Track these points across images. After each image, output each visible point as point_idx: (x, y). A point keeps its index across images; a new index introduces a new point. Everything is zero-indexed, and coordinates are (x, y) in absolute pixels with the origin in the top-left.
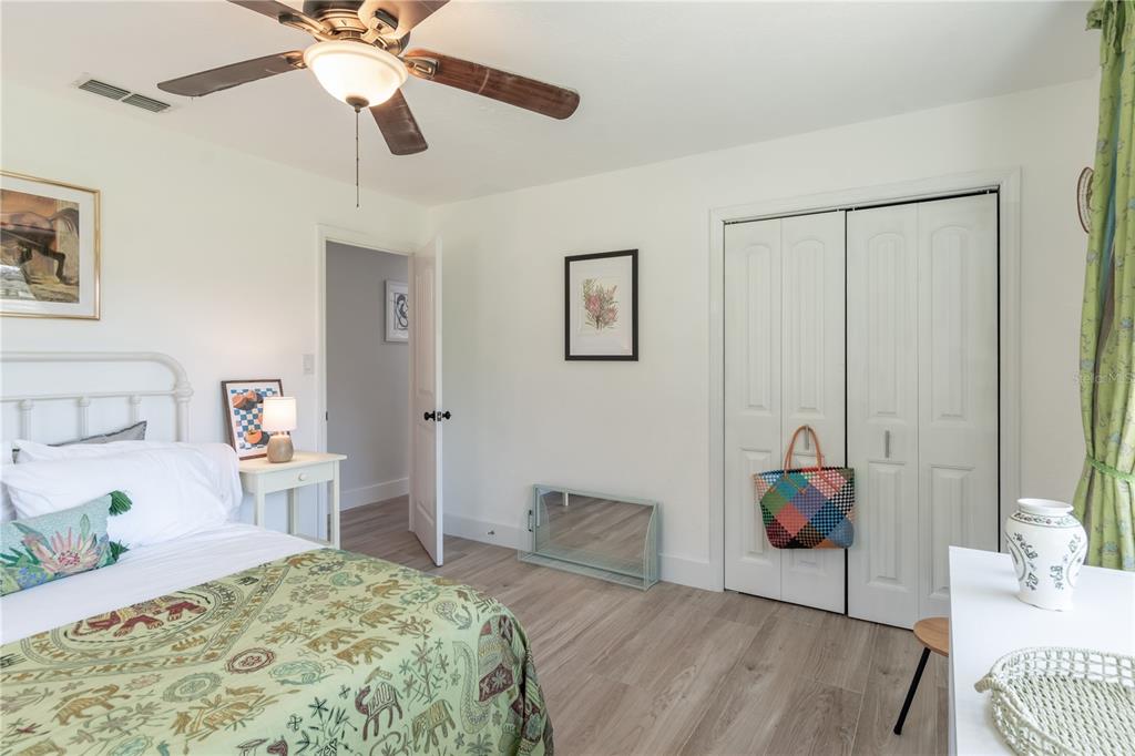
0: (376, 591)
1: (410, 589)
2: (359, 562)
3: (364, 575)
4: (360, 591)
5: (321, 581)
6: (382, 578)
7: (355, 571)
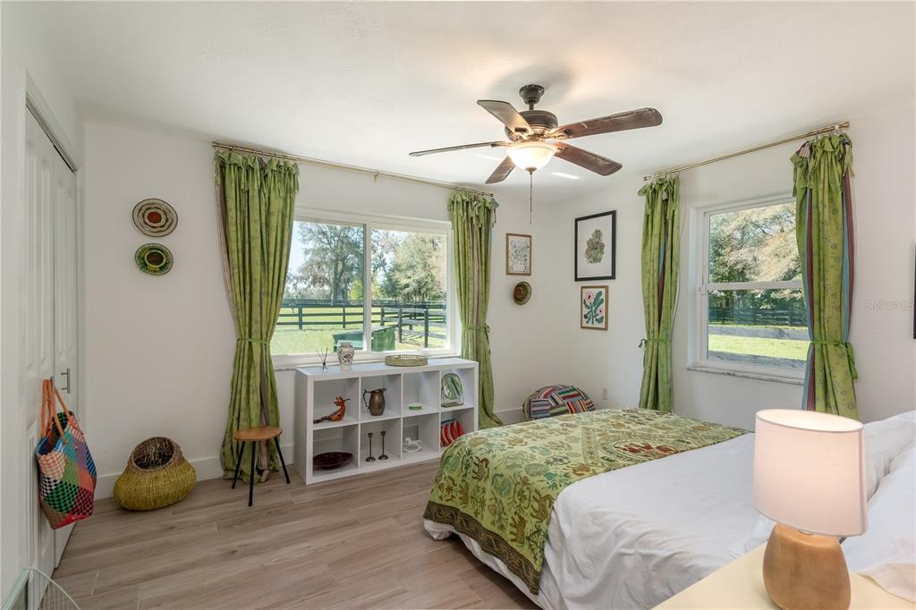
0: (521, 441)
1: (502, 438)
2: (535, 462)
3: (530, 452)
4: (531, 443)
5: (557, 452)
6: (518, 448)
7: (537, 454)
